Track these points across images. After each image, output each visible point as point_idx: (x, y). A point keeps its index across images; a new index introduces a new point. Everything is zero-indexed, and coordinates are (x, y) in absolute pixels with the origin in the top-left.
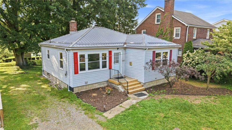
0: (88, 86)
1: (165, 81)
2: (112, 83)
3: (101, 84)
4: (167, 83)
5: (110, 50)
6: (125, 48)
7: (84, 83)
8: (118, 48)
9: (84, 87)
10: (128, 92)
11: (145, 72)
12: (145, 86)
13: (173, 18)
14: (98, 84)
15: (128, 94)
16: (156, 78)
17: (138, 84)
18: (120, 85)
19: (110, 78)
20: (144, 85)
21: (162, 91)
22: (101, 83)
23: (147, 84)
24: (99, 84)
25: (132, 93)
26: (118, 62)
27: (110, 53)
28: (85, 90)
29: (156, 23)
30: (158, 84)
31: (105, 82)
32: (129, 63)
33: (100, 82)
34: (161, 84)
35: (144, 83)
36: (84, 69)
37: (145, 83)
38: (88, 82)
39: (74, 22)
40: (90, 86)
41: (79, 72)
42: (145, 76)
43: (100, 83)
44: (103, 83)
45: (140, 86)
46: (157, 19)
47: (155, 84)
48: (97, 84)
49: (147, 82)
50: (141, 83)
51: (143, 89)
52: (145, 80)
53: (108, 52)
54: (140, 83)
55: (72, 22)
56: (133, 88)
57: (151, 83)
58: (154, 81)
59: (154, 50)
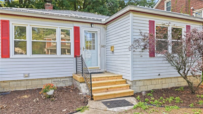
0: (30, 82)
1: (180, 83)
2: (76, 80)
3: (58, 81)
4: (185, 88)
5: (76, 25)
7: (23, 75)
8: (92, 24)
9: (23, 84)
10: (92, 96)
11: (133, 58)
12: (134, 87)
14: (53, 80)
15: (92, 99)
16: (159, 75)
17: (121, 82)
18: (84, 82)
19: (76, 73)
20: (132, 86)
21: (170, 99)
22: (59, 80)
23: (141, 83)
24: (54, 81)
25: (99, 99)
26: (94, 49)
27: (77, 30)
28: (25, 89)
30: (165, 86)
31: (68, 79)
32: (110, 49)
33: (56, 78)
34: (172, 88)
35: (131, 80)
37: (134, 82)
38: (30, 75)
39: (49, 5)
41: (12, 55)
42: (133, 68)
43: (57, 80)
44: (62, 80)
45: (125, 87)
46: (167, 8)
47: (159, 87)
48: (50, 81)
49: (140, 80)
50: (127, 82)
51: (130, 92)
52: (133, 74)
53: (73, 28)
54: (126, 82)
55: (47, 5)
56: (107, 89)
57: (148, 83)
58: (156, 79)
59: (152, 18)
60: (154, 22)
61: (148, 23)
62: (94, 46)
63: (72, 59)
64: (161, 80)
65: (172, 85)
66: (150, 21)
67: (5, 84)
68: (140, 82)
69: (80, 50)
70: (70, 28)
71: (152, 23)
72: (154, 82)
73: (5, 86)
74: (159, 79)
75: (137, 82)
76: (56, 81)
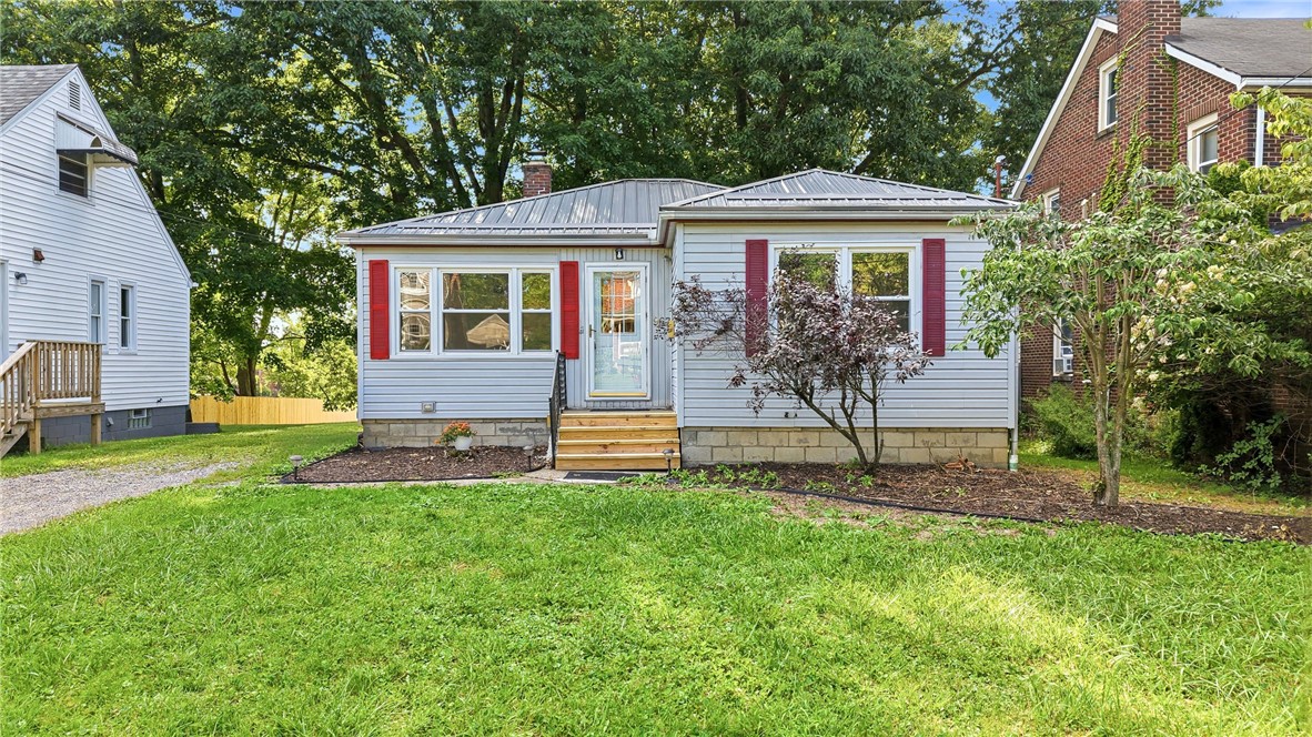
0: (438, 427)
3: (514, 430)
5: (567, 256)
6: (669, 252)
7: (419, 407)
8: (619, 248)
9: (422, 430)
10: (554, 457)
11: (683, 360)
12: (691, 448)
13: (1174, 61)
14: (499, 425)
15: (553, 466)
16: (786, 416)
20: (685, 445)
22: (518, 426)
24: (502, 430)
27: (570, 271)
28: (426, 445)
29: (1103, 125)
30: (818, 457)
33: (509, 420)
36: (423, 345)
38: (438, 406)
41: (395, 351)
42: (684, 388)
43: (511, 426)
44: (525, 426)
45: (662, 444)
46: (1111, 102)
47: (789, 456)
48: (491, 428)
49: (710, 429)
52: (684, 408)
53: (557, 267)
54: (677, 431)
56: (605, 446)
57: (745, 439)
58: (778, 429)
59: (756, 233)
60: (764, 242)
61: (743, 248)
63: (550, 365)
64: (801, 435)
66: (749, 244)
67: (378, 428)
68: (712, 434)
69: (581, 336)
70: (550, 266)
71: (757, 251)
72: (772, 439)
73: (380, 432)
74: (789, 430)
75: (702, 434)
76: (509, 429)
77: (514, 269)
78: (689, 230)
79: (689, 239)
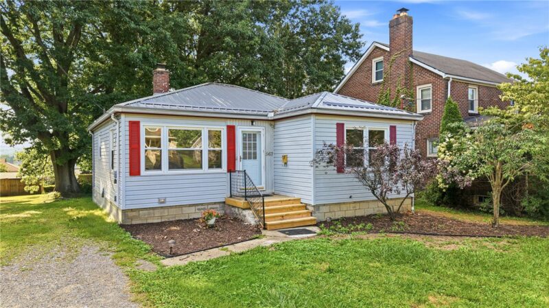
0: (166, 211)
1: (381, 209)
2: (233, 207)
3: (204, 209)
4: (384, 215)
5: (230, 123)
6: (273, 123)
7: (157, 200)
8: (253, 121)
9: (157, 213)
10: (265, 225)
11: (315, 175)
12: (317, 214)
13: (412, 63)
14: (197, 207)
15: (265, 229)
16: (351, 197)
17: (299, 208)
18: (250, 209)
19: (231, 197)
20: (315, 213)
22: (206, 207)
24: (198, 209)
25: (275, 228)
26: (255, 158)
27: (231, 130)
28: (159, 221)
29: (374, 81)
30: (359, 213)
31: (218, 206)
32: (281, 159)
33: (202, 204)
34: (370, 215)
35: (313, 204)
36: (158, 166)
37: (317, 207)
38: (167, 200)
39: (162, 73)
40: (173, 211)
41: (143, 172)
42: (315, 187)
43: (203, 207)
44: (210, 206)
45: (304, 213)
46: (377, 73)
47: (350, 214)
48: (193, 209)
49: (324, 205)
50: (308, 207)
51: (311, 220)
52: (315, 196)
53: (225, 128)
54: (306, 206)
55: (159, 72)
56: (283, 216)
57: (336, 208)
58: (347, 203)
59: (341, 120)
60: (343, 125)
61: (335, 126)
62: (255, 154)
63: (225, 176)
64: (354, 205)
65: (370, 212)
66: (338, 124)
67: (134, 214)
68: (324, 207)
69: (236, 161)
71: (340, 127)
72: (344, 208)
73: (134, 216)
74: (350, 203)
75: (321, 207)
76: (202, 209)
77: (205, 128)
78: (317, 117)
79: (318, 121)
